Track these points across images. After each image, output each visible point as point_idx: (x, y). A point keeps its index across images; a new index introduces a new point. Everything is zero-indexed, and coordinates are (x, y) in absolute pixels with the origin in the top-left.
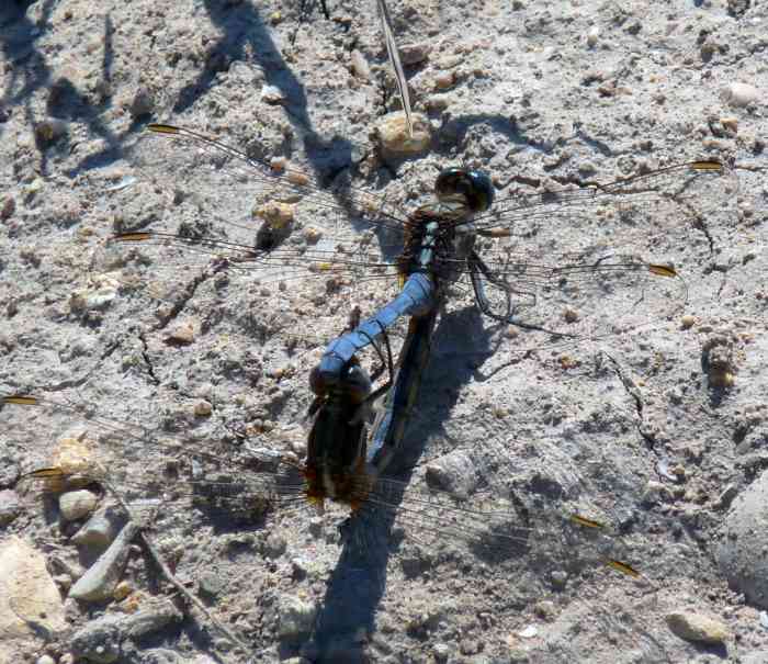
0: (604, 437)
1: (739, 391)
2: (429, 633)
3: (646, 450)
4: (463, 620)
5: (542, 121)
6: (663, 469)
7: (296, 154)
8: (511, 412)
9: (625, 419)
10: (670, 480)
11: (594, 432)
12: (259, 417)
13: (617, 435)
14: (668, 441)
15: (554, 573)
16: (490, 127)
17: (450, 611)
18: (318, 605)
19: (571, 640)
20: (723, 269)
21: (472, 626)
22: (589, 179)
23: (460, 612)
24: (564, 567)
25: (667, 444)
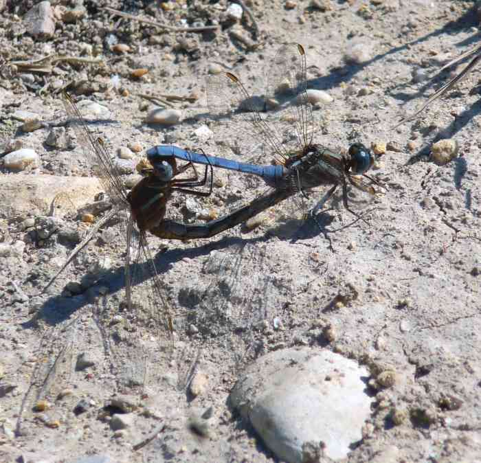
0: (276, 291)
1: (337, 313)
2: (125, 310)
3: (281, 308)
4: (142, 315)
5: (476, 180)
6: (276, 320)
7: (428, 138)
8: (268, 257)
9: (290, 290)
10: (273, 325)
11: (275, 286)
12: (221, 198)
13: (281, 293)
14: (293, 311)
15: (192, 325)
16: (455, 166)
17: (141, 308)
18: (111, 270)
19: (156, 351)
20: (421, 274)
21: (142, 321)
22: (446, 210)
23: (143, 311)
24: (199, 326)
25: (291, 312)
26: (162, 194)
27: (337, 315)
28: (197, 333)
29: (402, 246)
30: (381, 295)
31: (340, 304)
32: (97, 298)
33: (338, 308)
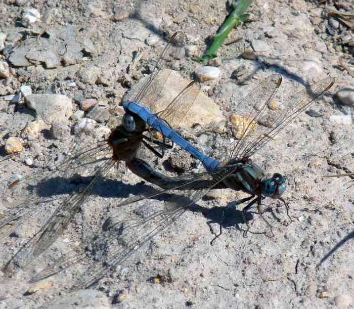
26: (126, 140)
27: (149, 287)
28: (90, 251)
29: (249, 263)
30: (191, 289)
31: (157, 280)
32: (74, 192)
33: (154, 282)
